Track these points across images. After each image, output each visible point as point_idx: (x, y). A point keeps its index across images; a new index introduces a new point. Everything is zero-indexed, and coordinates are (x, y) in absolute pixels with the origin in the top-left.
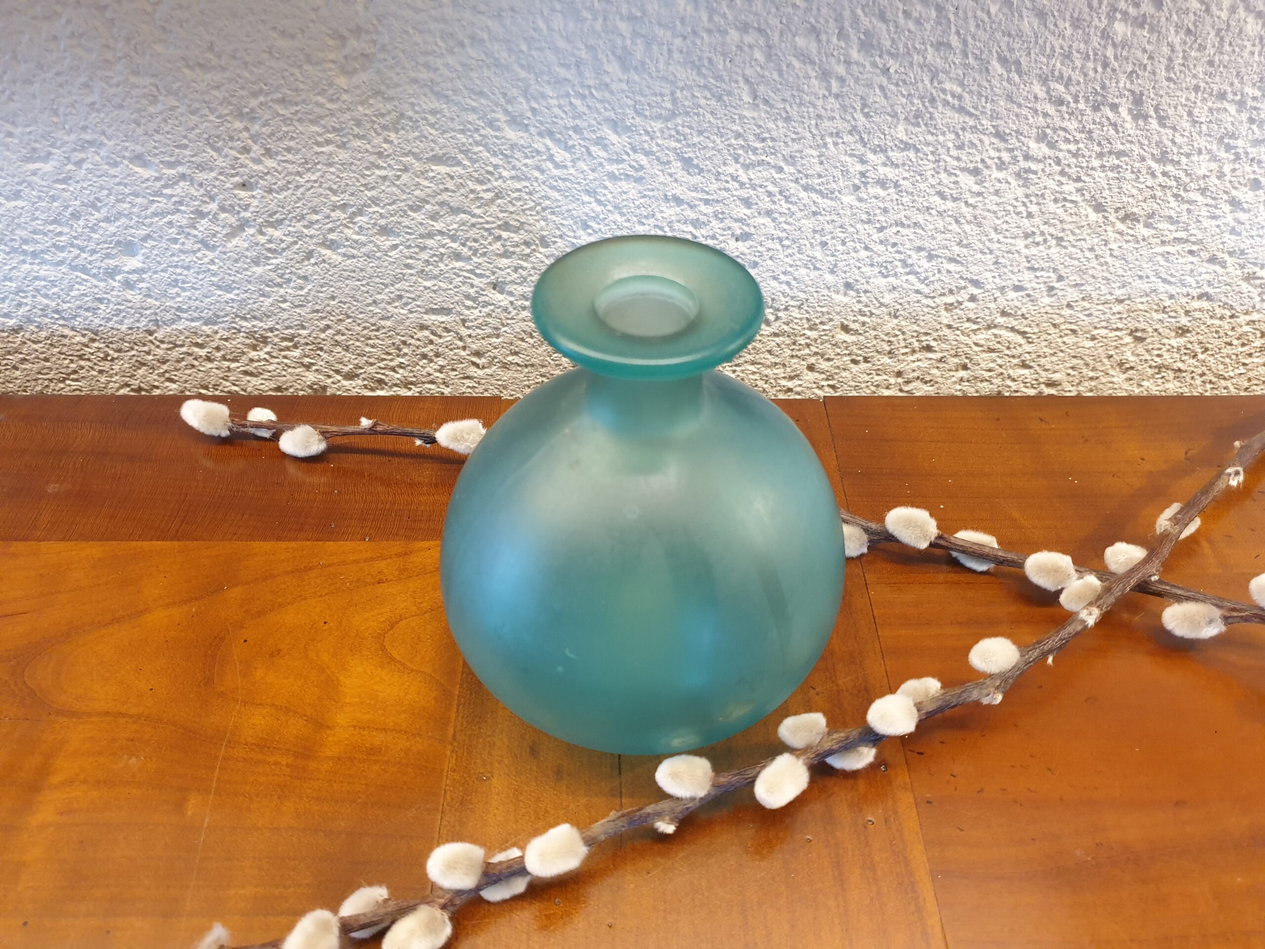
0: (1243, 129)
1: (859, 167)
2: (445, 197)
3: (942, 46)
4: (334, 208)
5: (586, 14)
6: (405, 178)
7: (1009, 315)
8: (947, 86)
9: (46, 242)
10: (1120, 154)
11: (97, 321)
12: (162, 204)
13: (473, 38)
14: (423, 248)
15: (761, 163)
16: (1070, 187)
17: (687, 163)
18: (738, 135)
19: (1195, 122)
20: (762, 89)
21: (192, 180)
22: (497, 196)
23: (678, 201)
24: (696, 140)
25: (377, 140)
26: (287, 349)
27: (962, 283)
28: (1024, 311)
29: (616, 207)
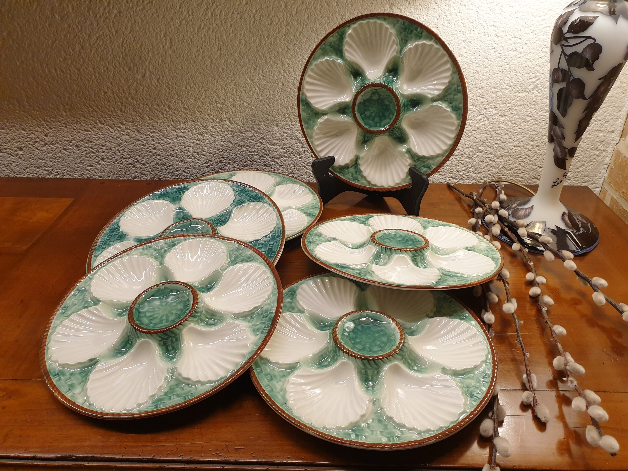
0: (255, 126)
1: (176, 133)
2: (88, 139)
3: (185, 108)
4: (65, 141)
5: (111, 101)
6: (79, 134)
7: (222, 169)
8: (189, 116)
9: (2, 147)
10: (231, 131)
11: (12, 167)
12: (28, 139)
13: (90, 105)
14: (85, 150)
15: (154, 132)
16: (223, 138)
17: (139, 132)
18: (148, 126)
19: (244, 125)
20: (150, 116)
21: (34, 134)
22: (100, 138)
23: (139, 140)
24: (139, 127)
25: (73, 126)
26: (56, 175)
27: (208, 161)
28: (224, 168)
29: (125, 141)
